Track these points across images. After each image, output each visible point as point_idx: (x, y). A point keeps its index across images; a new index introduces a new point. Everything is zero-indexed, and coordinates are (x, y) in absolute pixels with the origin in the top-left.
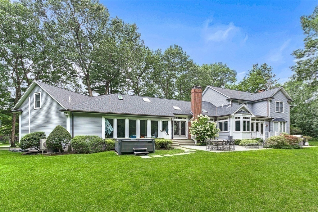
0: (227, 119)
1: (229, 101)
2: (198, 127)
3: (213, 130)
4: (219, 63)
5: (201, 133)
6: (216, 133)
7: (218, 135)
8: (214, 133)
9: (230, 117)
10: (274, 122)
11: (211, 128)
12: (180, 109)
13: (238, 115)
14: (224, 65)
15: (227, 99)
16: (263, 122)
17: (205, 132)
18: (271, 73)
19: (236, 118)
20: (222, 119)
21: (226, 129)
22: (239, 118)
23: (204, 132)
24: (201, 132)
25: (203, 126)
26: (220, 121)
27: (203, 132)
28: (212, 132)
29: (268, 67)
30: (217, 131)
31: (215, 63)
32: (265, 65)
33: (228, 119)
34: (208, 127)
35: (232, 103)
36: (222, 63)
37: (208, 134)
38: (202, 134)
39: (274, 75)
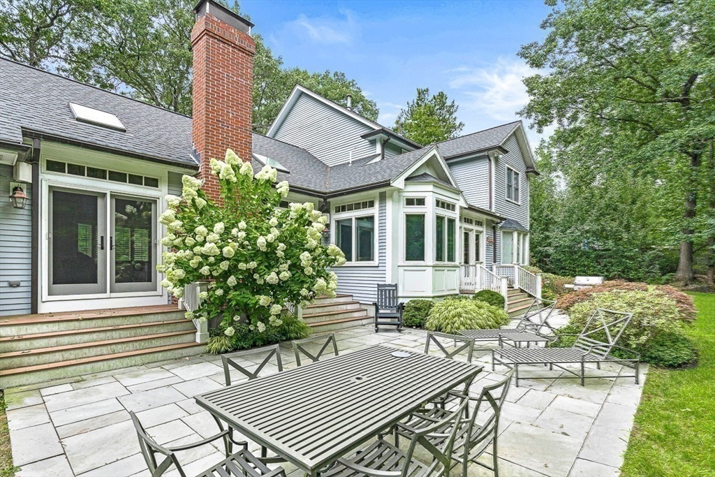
0: (372, 204)
1: (373, 143)
2: (201, 229)
3: (305, 257)
4: (336, 74)
5: (226, 275)
6: (319, 274)
7: (333, 285)
8: (309, 271)
9: (383, 198)
10: (504, 232)
11: (294, 242)
12: (121, 126)
13: (415, 191)
14: (349, 83)
15: (366, 132)
16: (480, 229)
17: (253, 264)
18: (455, 119)
19: (410, 202)
20: (350, 208)
21: (366, 252)
22: (421, 202)
23: (242, 266)
24: (224, 266)
25: (242, 224)
26: (344, 215)
27: (233, 270)
28: (295, 267)
29: (448, 103)
30: (324, 262)
31: (327, 73)
32: (441, 95)
33: (377, 205)
34: (275, 233)
35: (383, 150)
36: (343, 75)
37: (272, 277)
38: (232, 281)
39: (460, 124)
